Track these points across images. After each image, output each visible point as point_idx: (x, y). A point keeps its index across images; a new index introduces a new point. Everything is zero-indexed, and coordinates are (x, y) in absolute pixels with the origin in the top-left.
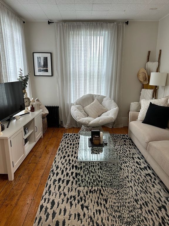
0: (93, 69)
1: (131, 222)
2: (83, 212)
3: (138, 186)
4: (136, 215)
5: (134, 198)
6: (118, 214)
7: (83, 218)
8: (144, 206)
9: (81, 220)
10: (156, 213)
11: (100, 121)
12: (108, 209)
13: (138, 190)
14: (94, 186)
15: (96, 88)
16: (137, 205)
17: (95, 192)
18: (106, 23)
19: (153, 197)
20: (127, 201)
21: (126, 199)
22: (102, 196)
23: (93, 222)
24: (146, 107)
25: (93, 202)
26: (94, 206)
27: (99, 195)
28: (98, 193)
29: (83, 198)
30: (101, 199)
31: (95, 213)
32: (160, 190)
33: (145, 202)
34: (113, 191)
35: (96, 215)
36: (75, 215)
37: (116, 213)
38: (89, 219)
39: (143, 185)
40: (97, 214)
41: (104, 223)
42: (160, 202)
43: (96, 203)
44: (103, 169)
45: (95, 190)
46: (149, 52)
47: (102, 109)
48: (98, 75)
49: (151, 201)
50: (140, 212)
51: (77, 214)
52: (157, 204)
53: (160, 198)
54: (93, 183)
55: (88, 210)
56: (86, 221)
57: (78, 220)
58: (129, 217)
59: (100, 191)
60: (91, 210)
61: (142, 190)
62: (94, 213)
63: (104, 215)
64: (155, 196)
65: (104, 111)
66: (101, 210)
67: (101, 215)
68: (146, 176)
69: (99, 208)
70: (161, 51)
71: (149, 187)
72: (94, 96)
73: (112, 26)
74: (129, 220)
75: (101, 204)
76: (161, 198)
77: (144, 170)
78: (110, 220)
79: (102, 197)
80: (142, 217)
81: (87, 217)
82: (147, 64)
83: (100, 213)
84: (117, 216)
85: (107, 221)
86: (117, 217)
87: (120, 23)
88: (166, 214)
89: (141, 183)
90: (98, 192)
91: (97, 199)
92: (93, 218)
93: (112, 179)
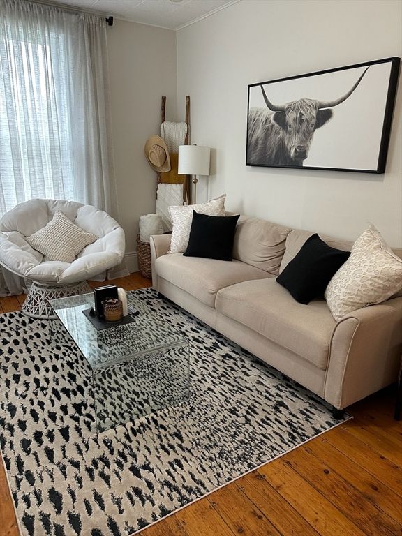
0: (37, 132)
1: (245, 454)
2: (144, 481)
3: (220, 383)
4: (247, 437)
5: (227, 408)
6: (216, 451)
7: (151, 494)
8: (251, 415)
9: (149, 498)
10: (276, 419)
11: (91, 264)
12: (192, 451)
13: (225, 391)
14: (134, 416)
15: (49, 183)
16: (238, 419)
17: (144, 428)
18: (58, 11)
19: (255, 393)
20: (218, 419)
21: (215, 416)
22: (166, 430)
23: (176, 489)
24: (185, 223)
25: (153, 450)
26: (159, 457)
27: (159, 431)
28: (153, 428)
29: (126, 452)
30: (165, 436)
31: (172, 470)
32: (260, 377)
33: (249, 408)
34: (182, 412)
35: (175, 474)
36: (129, 495)
37: (211, 450)
38: (166, 487)
39: (229, 379)
40: (175, 470)
41: (200, 480)
42: (270, 397)
43: (160, 450)
44: (135, 374)
45: (142, 424)
46: (164, 99)
47: (83, 237)
48: (52, 149)
49: (256, 402)
50: (251, 429)
51: (131, 491)
52: (269, 403)
53: (267, 392)
54: (129, 413)
55: (153, 472)
56: (162, 495)
57: (143, 503)
58: (237, 447)
59: (155, 421)
60: (158, 468)
61: (231, 388)
62: (168, 471)
63: (191, 466)
64: (259, 391)
65: (89, 242)
66: (180, 458)
67: (185, 469)
68: (226, 361)
69: (173, 456)
70: (188, 97)
71: (241, 378)
72: (51, 205)
73: (73, 20)
74: (240, 452)
75: (172, 447)
76: (269, 391)
77: (215, 349)
78: (207, 468)
79: (167, 433)
80: (258, 437)
81: (157, 486)
82: (162, 127)
83: (181, 466)
84: (216, 454)
85: (204, 474)
86: (217, 456)
87: (93, 17)
88: (291, 414)
89: (223, 376)
90: (152, 425)
91: (158, 441)
92: (173, 483)
93: (166, 388)
